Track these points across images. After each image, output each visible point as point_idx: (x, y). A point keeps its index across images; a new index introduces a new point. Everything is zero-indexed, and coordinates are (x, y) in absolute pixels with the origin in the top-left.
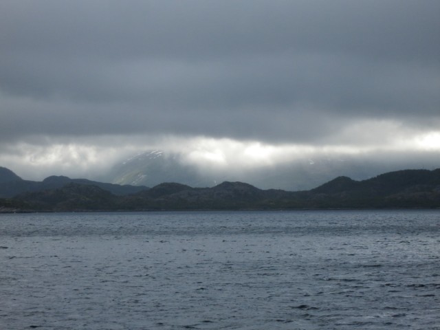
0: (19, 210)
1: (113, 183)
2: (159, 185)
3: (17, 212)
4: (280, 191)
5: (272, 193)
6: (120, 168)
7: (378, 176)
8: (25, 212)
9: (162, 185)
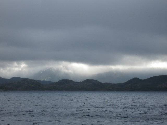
5: (106, 84)
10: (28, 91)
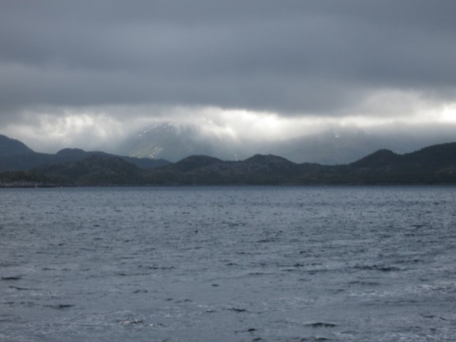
0: (41, 184)
1: (131, 156)
2: (187, 158)
3: (39, 186)
4: (315, 164)
5: (306, 166)
6: (134, 141)
7: (422, 149)
8: (48, 186)
9: (191, 157)
10: (103, 186)
